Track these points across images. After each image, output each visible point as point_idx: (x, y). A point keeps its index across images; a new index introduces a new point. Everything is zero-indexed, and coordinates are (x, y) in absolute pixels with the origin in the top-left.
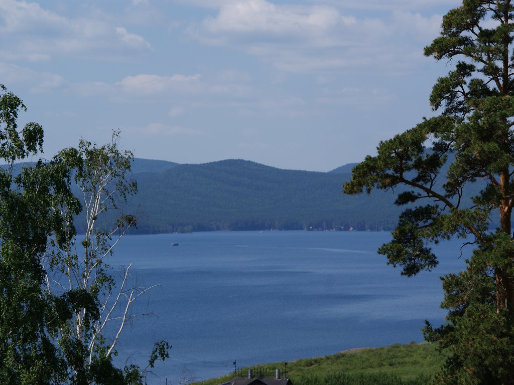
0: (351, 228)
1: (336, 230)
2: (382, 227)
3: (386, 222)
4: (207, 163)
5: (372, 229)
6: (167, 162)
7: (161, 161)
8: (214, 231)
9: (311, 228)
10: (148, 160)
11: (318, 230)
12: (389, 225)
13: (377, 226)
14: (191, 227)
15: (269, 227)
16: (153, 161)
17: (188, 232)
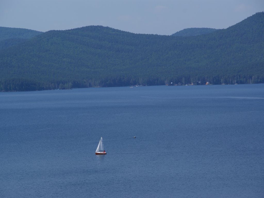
0: (207, 83)
1: (194, 85)
2: (235, 81)
3: (238, 77)
4: (71, 29)
5: (226, 83)
6: (27, 30)
7: (22, 29)
8: (87, 87)
9: (172, 83)
10: (10, 28)
11: (178, 85)
12: (241, 79)
13: (231, 80)
14: (70, 84)
15: (134, 84)
16: (14, 29)
17: (68, 88)
